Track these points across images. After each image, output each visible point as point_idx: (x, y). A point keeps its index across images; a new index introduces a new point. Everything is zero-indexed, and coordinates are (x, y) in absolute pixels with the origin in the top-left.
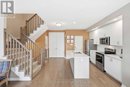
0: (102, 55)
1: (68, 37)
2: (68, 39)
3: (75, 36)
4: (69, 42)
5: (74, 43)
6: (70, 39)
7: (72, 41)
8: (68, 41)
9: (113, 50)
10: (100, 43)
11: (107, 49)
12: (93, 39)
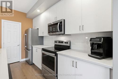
0: (54, 54)
9: (67, 43)
10: (48, 33)
11: (58, 42)
12: (38, 29)
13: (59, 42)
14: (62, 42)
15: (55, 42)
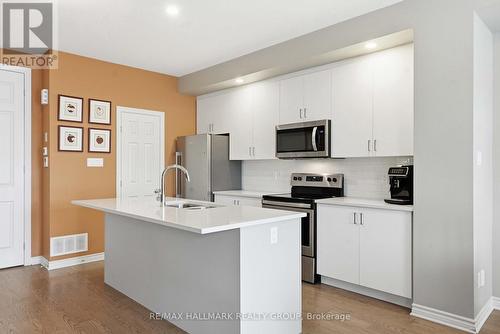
1: (70, 109)
2: (71, 124)
3: (119, 109)
4: (77, 145)
5: (110, 153)
6: (86, 125)
7: (99, 140)
8: (70, 139)
9: (335, 180)
10: (278, 152)
11: (304, 178)
12: (228, 135)
13: (310, 178)
14: (320, 179)
15: (295, 179)
